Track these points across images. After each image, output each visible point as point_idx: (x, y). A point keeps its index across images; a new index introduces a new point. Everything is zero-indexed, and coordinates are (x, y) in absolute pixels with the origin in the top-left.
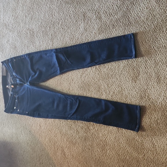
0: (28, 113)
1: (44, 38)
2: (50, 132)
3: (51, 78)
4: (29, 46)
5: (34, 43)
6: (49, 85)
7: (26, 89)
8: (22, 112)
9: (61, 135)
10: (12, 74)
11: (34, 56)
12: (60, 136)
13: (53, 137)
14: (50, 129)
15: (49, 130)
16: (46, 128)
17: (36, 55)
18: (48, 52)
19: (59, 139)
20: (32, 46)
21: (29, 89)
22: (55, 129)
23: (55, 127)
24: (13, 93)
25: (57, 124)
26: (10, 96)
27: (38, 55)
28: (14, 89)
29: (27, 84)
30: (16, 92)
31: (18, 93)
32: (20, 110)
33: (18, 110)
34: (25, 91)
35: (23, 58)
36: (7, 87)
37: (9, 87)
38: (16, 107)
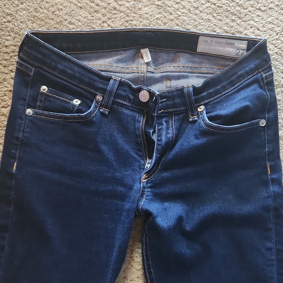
8: (18, 138)
11: (268, 239)
17: (270, 249)
27: (273, 265)
28: (132, 97)
29: (143, 191)
30: (115, 106)
31: (109, 116)
32: (27, 126)
33: (30, 107)
34: (113, 166)
35: (267, 171)
36: (142, 51)
37: (142, 58)
38: (49, 98)
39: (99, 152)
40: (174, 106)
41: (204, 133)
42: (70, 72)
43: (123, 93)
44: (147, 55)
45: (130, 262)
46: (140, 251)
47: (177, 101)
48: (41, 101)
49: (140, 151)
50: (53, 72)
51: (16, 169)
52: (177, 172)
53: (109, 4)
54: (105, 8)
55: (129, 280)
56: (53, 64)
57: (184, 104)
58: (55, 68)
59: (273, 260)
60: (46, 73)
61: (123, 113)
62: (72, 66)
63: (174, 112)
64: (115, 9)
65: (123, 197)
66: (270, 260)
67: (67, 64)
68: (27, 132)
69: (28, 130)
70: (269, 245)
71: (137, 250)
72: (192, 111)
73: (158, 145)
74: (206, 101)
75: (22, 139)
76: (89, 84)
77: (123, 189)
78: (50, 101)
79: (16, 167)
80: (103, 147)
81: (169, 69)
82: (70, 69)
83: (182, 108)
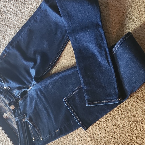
0: (61, 130)
1: (19, 4)
2: (116, 136)
3: (63, 50)
4: (5, 35)
5: (9, 24)
6: (67, 63)
7: (35, 96)
8: (50, 137)
9: (141, 125)
10: (3, 90)
11: (20, 40)
12: (139, 129)
13: (128, 140)
14: (112, 131)
15: (111, 133)
16: (104, 134)
17: (22, 37)
18: (37, 16)
19: (140, 135)
20: (8, 30)
21: (39, 93)
22: (122, 122)
23: (119, 120)
24: (19, 118)
25: (120, 112)
26: (16, 128)
27: (24, 32)
28: (17, 110)
29: (33, 85)
30: (22, 113)
31: (26, 113)
32: (45, 136)
33: (40, 140)
34: (35, 101)
35: (6, 56)
36: (5, 118)
37: (7, 116)
38: (35, 136)
39: (35, 108)
40: (10, 96)
41: (8, 82)
42: (23, 135)
43: (17, 114)
44: (5, 115)
45: (57, 71)
46: (52, 71)
47: (8, 97)
48: (37, 138)
49: (27, 95)
50: (27, 140)
51: (58, 130)
52: (24, 80)
53: (3, 138)
54: (5, 139)
55: (62, 67)
56: (24, 142)
57: (8, 94)
58: (25, 141)
59: (23, 33)
60: (28, 143)
61: (22, 109)
62: (21, 136)
63: (12, 95)
64: (3, 135)
65: (40, 90)
66: (24, 34)
67: (21, 138)
68: (47, 135)
69: (46, 135)
70: (21, 38)
71: (53, 72)
72: (8, 90)
73: (20, 92)
74: (3, 88)
75: (49, 135)
76: (22, 126)
77: (38, 92)
78: (35, 135)
79: (57, 130)
80: (33, 108)
81: (4, 106)
82: (22, 136)
83: (9, 93)
